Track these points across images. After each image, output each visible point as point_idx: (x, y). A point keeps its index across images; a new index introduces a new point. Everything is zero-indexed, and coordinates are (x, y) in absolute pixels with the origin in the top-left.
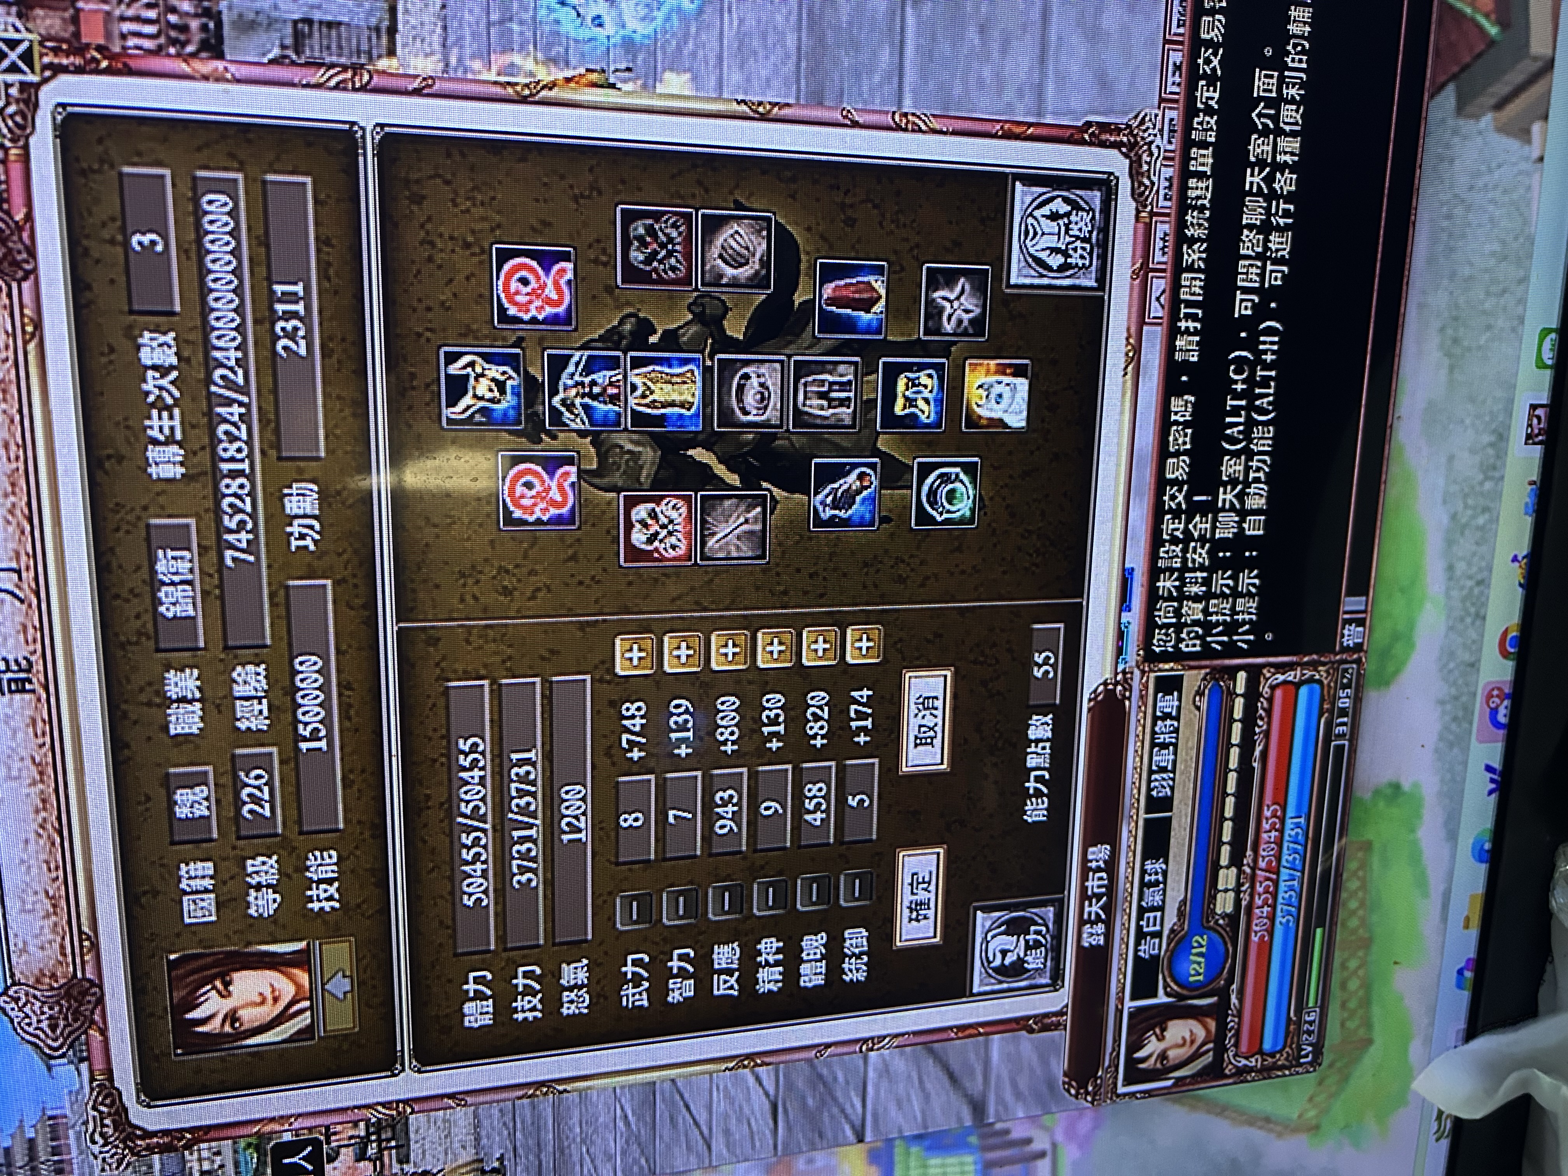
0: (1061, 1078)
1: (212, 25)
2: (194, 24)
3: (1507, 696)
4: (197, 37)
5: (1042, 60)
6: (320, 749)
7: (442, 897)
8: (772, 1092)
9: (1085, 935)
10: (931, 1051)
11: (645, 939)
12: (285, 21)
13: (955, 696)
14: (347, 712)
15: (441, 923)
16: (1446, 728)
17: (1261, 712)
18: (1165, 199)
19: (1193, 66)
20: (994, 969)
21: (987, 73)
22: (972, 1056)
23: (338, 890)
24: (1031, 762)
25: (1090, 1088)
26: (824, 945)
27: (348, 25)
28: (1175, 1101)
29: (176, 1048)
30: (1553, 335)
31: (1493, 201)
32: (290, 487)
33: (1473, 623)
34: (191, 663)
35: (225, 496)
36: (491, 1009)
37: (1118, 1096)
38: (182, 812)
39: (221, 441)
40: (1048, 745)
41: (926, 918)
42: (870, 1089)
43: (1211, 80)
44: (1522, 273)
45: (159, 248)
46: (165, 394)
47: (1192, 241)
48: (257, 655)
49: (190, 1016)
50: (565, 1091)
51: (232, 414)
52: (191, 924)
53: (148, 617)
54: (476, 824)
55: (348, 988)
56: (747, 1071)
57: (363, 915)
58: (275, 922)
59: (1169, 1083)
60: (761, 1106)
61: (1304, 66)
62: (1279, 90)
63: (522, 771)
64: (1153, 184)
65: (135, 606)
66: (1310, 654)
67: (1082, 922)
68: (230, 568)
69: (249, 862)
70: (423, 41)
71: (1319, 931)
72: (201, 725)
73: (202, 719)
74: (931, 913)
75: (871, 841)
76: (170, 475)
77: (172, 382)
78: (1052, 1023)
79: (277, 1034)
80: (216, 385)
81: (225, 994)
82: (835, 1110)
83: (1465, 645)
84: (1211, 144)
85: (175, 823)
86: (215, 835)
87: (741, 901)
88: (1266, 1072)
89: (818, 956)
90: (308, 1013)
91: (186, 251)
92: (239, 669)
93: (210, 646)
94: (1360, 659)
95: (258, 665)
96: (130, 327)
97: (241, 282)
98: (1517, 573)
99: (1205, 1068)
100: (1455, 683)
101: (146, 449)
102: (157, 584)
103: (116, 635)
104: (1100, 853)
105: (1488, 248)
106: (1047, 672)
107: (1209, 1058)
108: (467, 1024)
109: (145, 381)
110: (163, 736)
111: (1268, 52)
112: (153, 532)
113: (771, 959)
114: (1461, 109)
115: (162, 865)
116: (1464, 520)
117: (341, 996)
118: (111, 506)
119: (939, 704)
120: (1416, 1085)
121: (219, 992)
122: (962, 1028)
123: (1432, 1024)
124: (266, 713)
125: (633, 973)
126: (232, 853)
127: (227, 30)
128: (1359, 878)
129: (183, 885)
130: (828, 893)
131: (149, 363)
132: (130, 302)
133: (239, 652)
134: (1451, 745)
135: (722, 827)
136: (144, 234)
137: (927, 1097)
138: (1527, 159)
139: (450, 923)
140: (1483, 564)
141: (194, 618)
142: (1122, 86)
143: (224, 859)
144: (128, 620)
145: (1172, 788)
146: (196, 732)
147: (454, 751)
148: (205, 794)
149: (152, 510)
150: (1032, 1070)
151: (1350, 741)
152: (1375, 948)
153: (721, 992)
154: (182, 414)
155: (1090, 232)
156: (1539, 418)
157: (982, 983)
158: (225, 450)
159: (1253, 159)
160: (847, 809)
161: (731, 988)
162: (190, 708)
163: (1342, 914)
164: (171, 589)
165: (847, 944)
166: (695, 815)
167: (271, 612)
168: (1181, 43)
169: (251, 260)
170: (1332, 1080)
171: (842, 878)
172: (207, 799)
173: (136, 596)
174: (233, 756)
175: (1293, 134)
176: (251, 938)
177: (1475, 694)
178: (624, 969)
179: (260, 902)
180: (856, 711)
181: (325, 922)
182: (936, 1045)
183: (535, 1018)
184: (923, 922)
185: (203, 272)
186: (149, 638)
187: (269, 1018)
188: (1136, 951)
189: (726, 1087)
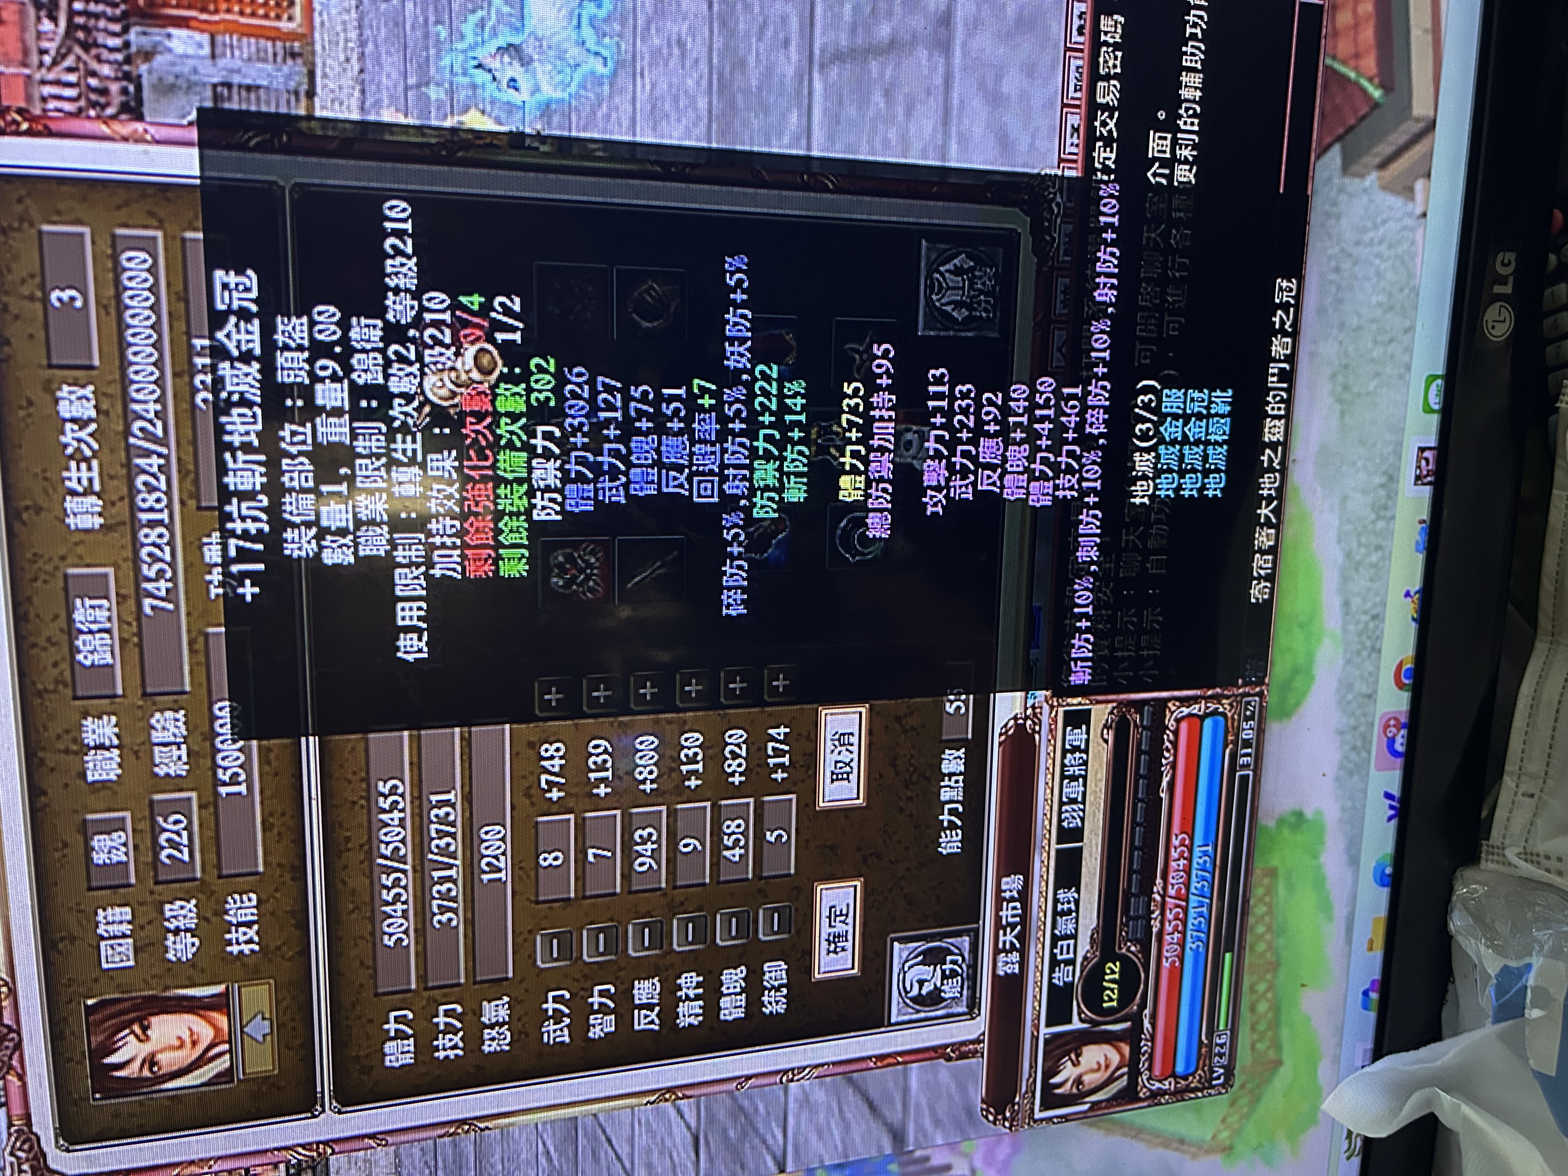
0: (979, 1105)
1: (131, 88)
2: (114, 88)
3: (1404, 726)
4: (117, 99)
5: (946, 121)
6: (240, 794)
7: (362, 938)
8: (693, 1124)
9: (1000, 964)
10: (850, 1081)
11: (566, 976)
12: (204, 85)
13: (870, 732)
14: (267, 756)
15: (362, 963)
16: (1346, 757)
17: (1167, 744)
19: (1090, 129)
20: (911, 999)
21: (892, 135)
22: (891, 1084)
23: (257, 933)
24: (945, 795)
25: (1008, 1114)
26: (744, 979)
27: (267, 88)
28: (1091, 1125)
29: (94, 1093)
30: (1439, 381)
31: (1379, 255)
32: (209, 536)
33: (1369, 656)
34: (109, 709)
35: (143, 545)
36: (412, 1049)
37: (1035, 1121)
38: (99, 858)
39: (139, 492)
40: (961, 778)
41: (843, 949)
42: (791, 1120)
43: (1108, 142)
44: (1407, 324)
45: (79, 304)
46: (83, 446)
48: (176, 701)
49: (108, 1060)
50: (487, 1128)
51: (151, 465)
52: (109, 970)
53: (65, 666)
54: (396, 865)
55: (268, 1030)
56: (668, 1104)
57: (283, 957)
58: (193, 966)
59: (1086, 1107)
60: (683, 1138)
61: (1196, 128)
62: (1173, 151)
63: (442, 812)
64: (1053, 239)
65: (53, 654)
66: (1214, 687)
67: (997, 952)
68: (148, 616)
69: (167, 907)
70: (341, 104)
71: (1228, 956)
72: (119, 771)
73: (120, 765)
74: (849, 945)
75: (789, 875)
76: (90, 526)
77: (91, 435)
78: (970, 1051)
79: (196, 1078)
80: (135, 436)
81: (144, 1038)
82: (756, 1141)
83: (1361, 677)
85: (93, 869)
86: (133, 880)
87: (661, 937)
88: (1179, 1095)
89: (738, 990)
90: (227, 1056)
91: (106, 307)
92: (158, 715)
93: (128, 693)
94: (1262, 692)
95: (176, 711)
96: (49, 381)
97: (160, 336)
98: (1410, 608)
99: (1120, 1092)
100: (1353, 714)
101: (64, 500)
102: (74, 633)
103: (34, 683)
104: (1013, 883)
105: (1374, 299)
106: (959, 708)
107: (1124, 1081)
108: (388, 1064)
109: (63, 433)
110: (80, 783)
111: (1162, 115)
112: (71, 581)
113: (691, 993)
114: (1345, 169)
115: (80, 911)
116: (1358, 558)
117: (260, 1039)
118: (29, 555)
119: (854, 740)
120: (1324, 1107)
121: (137, 1036)
122: (881, 1057)
123: (1340, 1044)
124: (185, 758)
125: (554, 1010)
126: (149, 899)
127: (146, 94)
128: (1265, 904)
129: (101, 931)
130: (747, 927)
131: (67, 416)
132: (49, 356)
133: (158, 698)
134: (1351, 773)
135: (641, 865)
136: (62, 290)
137: (847, 1127)
138: (1410, 215)
139: (370, 963)
140: (1378, 600)
141: (112, 666)
142: (1023, 147)
143: (141, 904)
144: (45, 668)
145: (1083, 819)
146: (115, 778)
147: (373, 793)
148: (123, 840)
149: (69, 561)
150: (950, 1097)
151: (1254, 771)
152: (1282, 972)
153: (642, 1027)
154: (101, 466)
155: (994, 286)
156: (1427, 460)
157: (899, 1013)
158: (144, 500)
160: (765, 844)
161: (652, 1022)
162: (107, 754)
163: (1249, 939)
164: (88, 637)
165: (766, 977)
166: (614, 854)
167: (191, 658)
168: (1078, 107)
169: (170, 314)
170: (1243, 1101)
171: (761, 912)
172: (125, 845)
173: (54, 644)
174: (152, 802)
176: (169, 982)
177: (1372, 724)
178: (545, 1006)
179: (178, 947)
180: (774, 749)
181: (244, 965)
182: (855, 1075)
183: (456, 1056)
184: (841, 954)
185: (122, 326)
186: (66, 685)
187: (189, 1061)
188: (1051, 978)
189: (647, 1121)
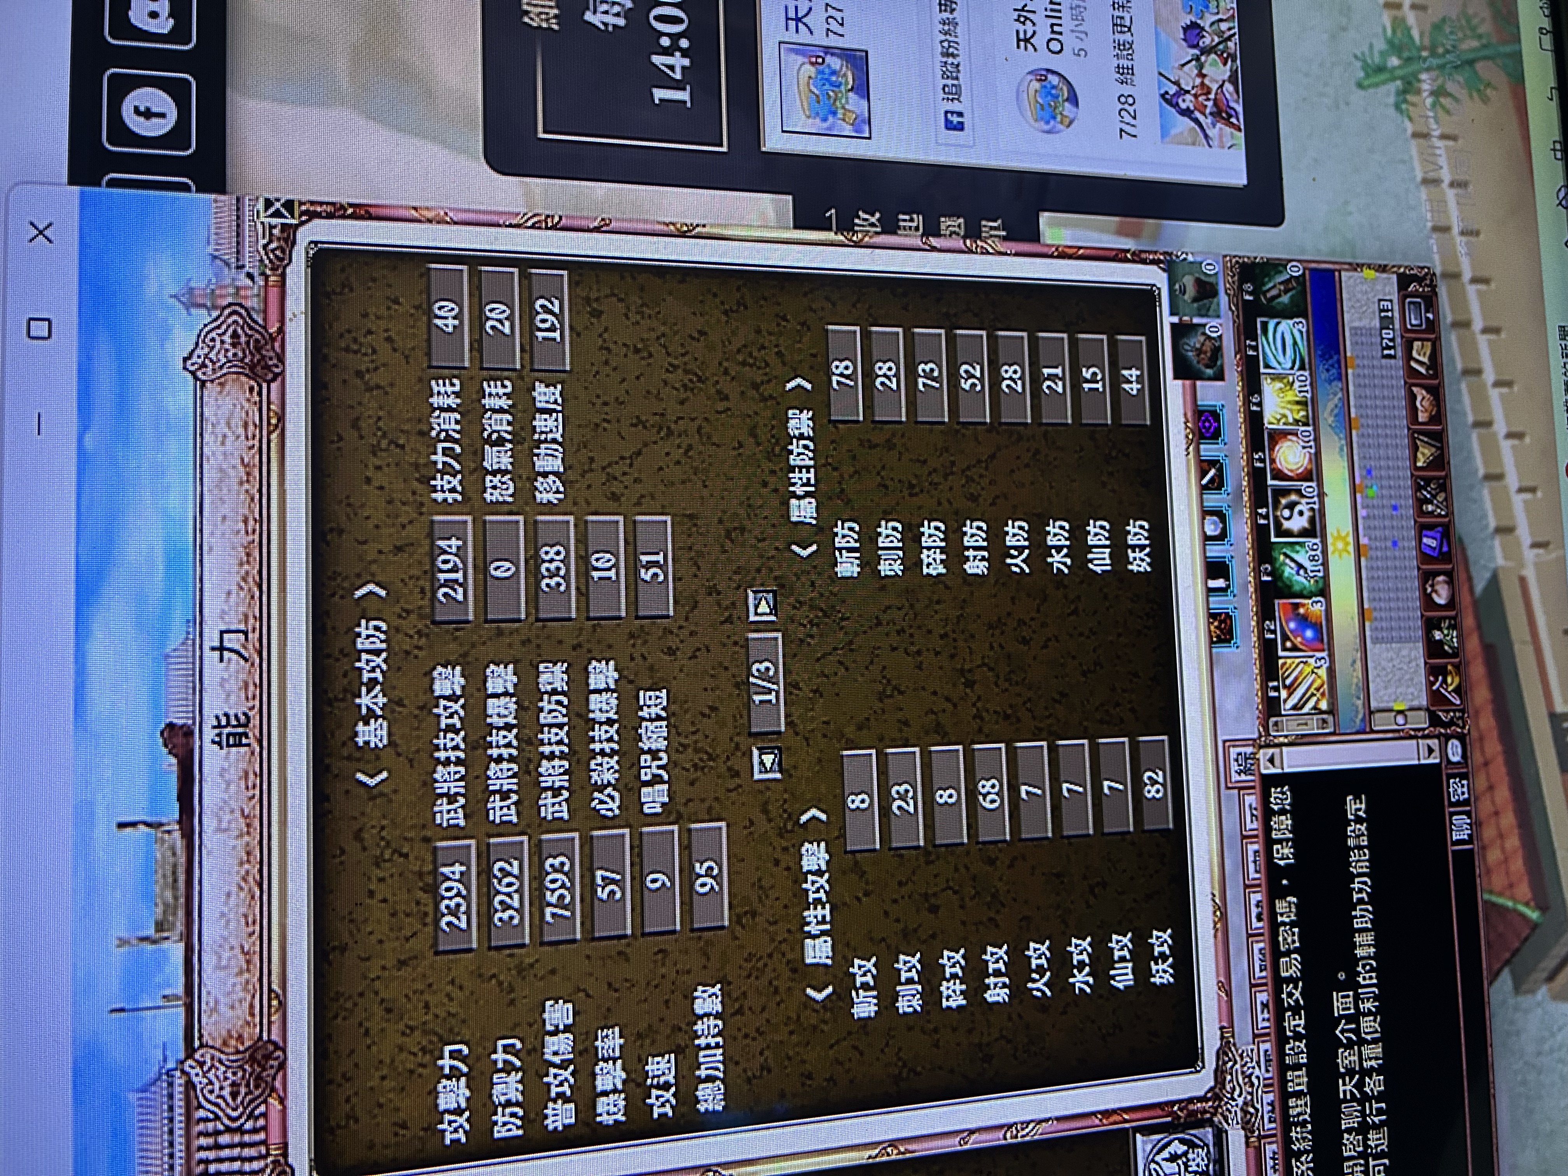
18: (1270, 1122)
19: (1278, 1001)
43: (1296, 1010)
47: (1299, 1154)
61: (1375, 981)
62: (1357, 1007)
64: (1257, 1110)
84: (1304, 1065)
111: (1342, 976)
114: (1518, 989)
155: (1207, 1166)
159: (1342, 1070)
168: (1265, 984)
175: (1375, 1041)
